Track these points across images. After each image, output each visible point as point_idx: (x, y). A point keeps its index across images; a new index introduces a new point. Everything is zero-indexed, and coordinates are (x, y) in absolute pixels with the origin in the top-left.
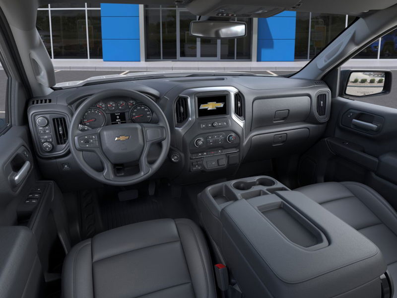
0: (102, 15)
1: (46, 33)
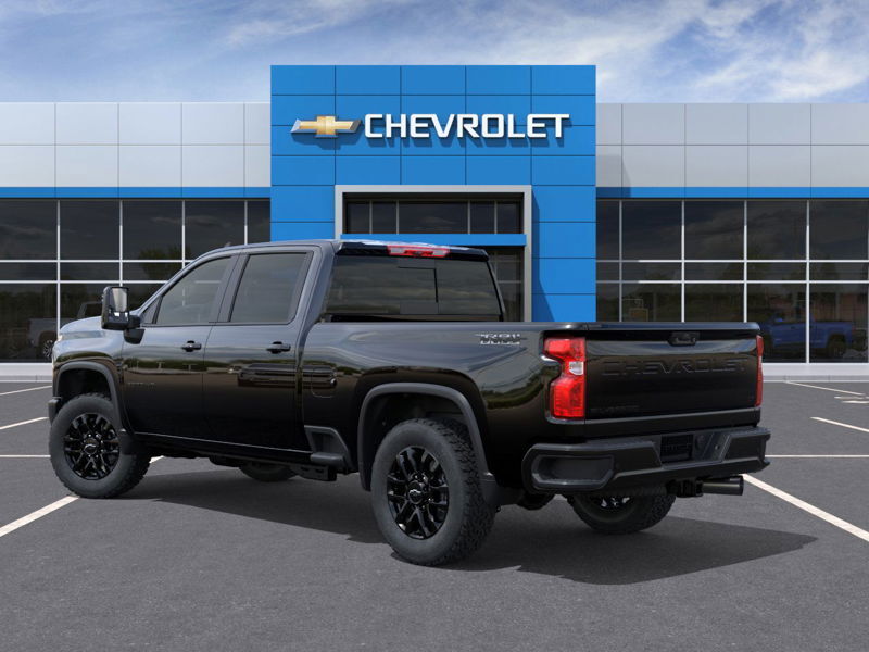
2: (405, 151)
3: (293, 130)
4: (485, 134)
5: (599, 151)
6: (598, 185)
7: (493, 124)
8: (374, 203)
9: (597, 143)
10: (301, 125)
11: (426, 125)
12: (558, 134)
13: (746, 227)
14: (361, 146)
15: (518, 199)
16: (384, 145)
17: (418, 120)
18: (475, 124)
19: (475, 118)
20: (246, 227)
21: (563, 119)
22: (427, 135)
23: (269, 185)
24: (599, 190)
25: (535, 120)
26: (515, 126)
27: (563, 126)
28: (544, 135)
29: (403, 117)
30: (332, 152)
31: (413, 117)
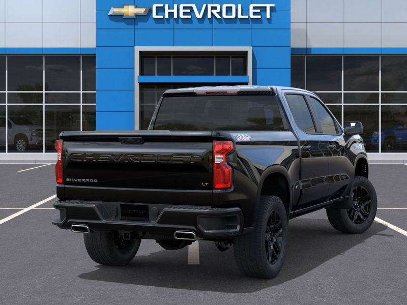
0: (97, 111)
1: (39, 128)
2: (177, 26)
3: (110, 13)
4: (224, 16)
5: (293, 26)
6: (291, 47)
7: (229, 10)
8: (158, 57)
9: (292, 21)
10: (114, 11)
11: (189, 11)
12: (268, 16)
13: (380, 72)
14: (150, 23)
15: (244, 54)
16: (164, 23)
17: (184, 8)
18: (218, 10)
19: (218, 6)
20: (81, 72)
21: (270, 7)
22: (189, 17)
23: (95, 47)
24: (292, 49)
25: (254, 8)
26: (242, 11)
27: (271, 11)
28: (259, 17)
29: (175, 6)
30: (133, 27)
31: (181, 6)
